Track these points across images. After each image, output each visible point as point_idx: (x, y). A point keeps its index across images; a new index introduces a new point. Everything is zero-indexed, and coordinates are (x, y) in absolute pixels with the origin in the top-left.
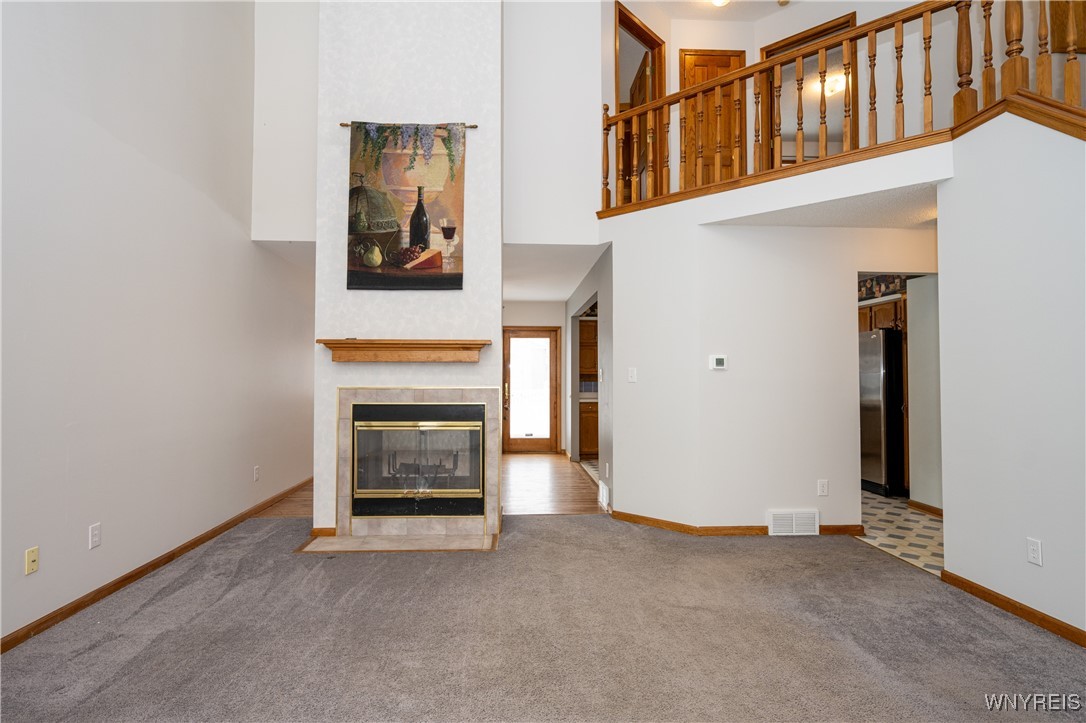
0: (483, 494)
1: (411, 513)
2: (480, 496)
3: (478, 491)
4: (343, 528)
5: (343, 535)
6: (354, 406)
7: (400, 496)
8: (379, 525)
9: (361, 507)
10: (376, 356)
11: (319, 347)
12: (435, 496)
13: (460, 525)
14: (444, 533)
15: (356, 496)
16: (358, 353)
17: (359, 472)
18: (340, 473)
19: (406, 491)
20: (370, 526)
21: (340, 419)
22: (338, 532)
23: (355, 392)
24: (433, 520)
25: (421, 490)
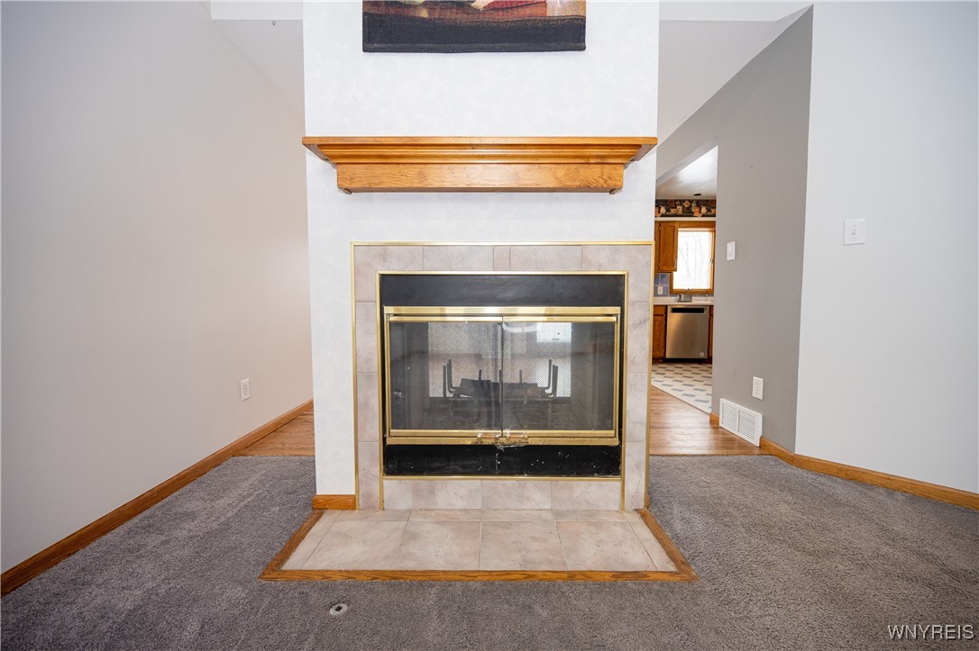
0: (620, 439)
1: (488, 470)
2: (615, 442)
3: (611, 433)
4: (369, 495)
5: (370, 507)
6: (383, 277)
7: (469, 442)
8: (432, 492)
9: (400, 460)
10: (422, 176)
11: (314, 163)
12: (532, 442)
13: (577, 494)
14: (548, 506)
15: (390, 441)
16: (388, 169)
17: (395, 399)
18: (361, 399)
19: (479, 433)
20: (417, 493)
21: (356, 301)
22: (361, 502)
23: (384, 249)
24: (528, 484)
25: (507, 432)
